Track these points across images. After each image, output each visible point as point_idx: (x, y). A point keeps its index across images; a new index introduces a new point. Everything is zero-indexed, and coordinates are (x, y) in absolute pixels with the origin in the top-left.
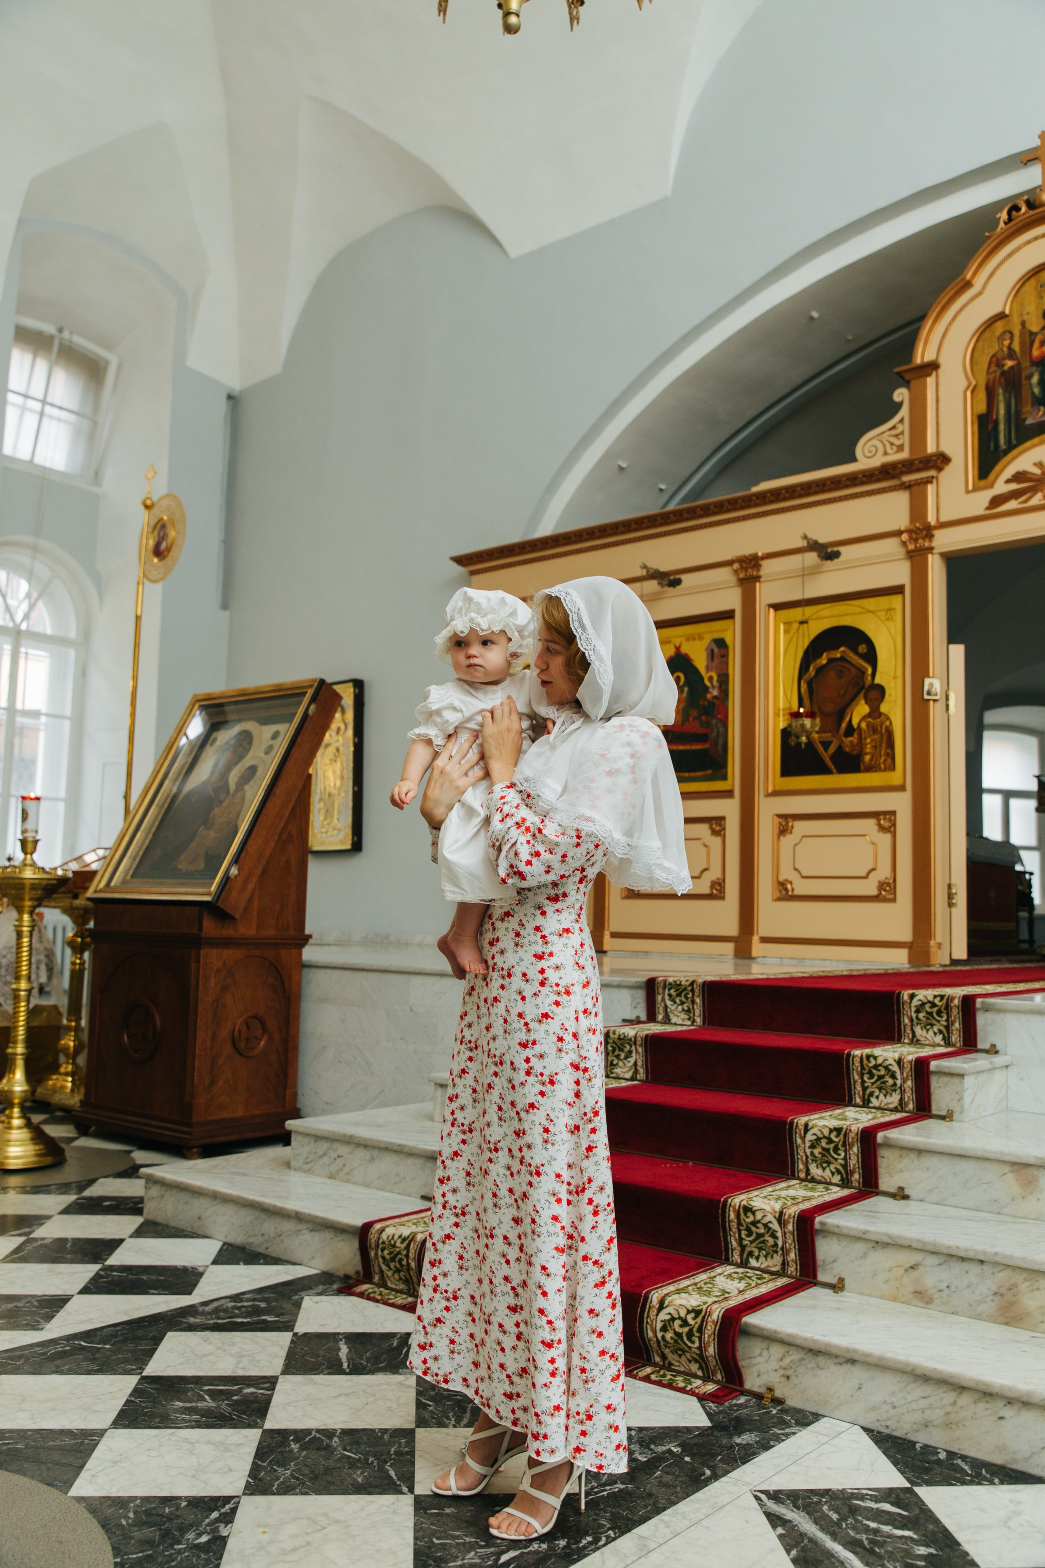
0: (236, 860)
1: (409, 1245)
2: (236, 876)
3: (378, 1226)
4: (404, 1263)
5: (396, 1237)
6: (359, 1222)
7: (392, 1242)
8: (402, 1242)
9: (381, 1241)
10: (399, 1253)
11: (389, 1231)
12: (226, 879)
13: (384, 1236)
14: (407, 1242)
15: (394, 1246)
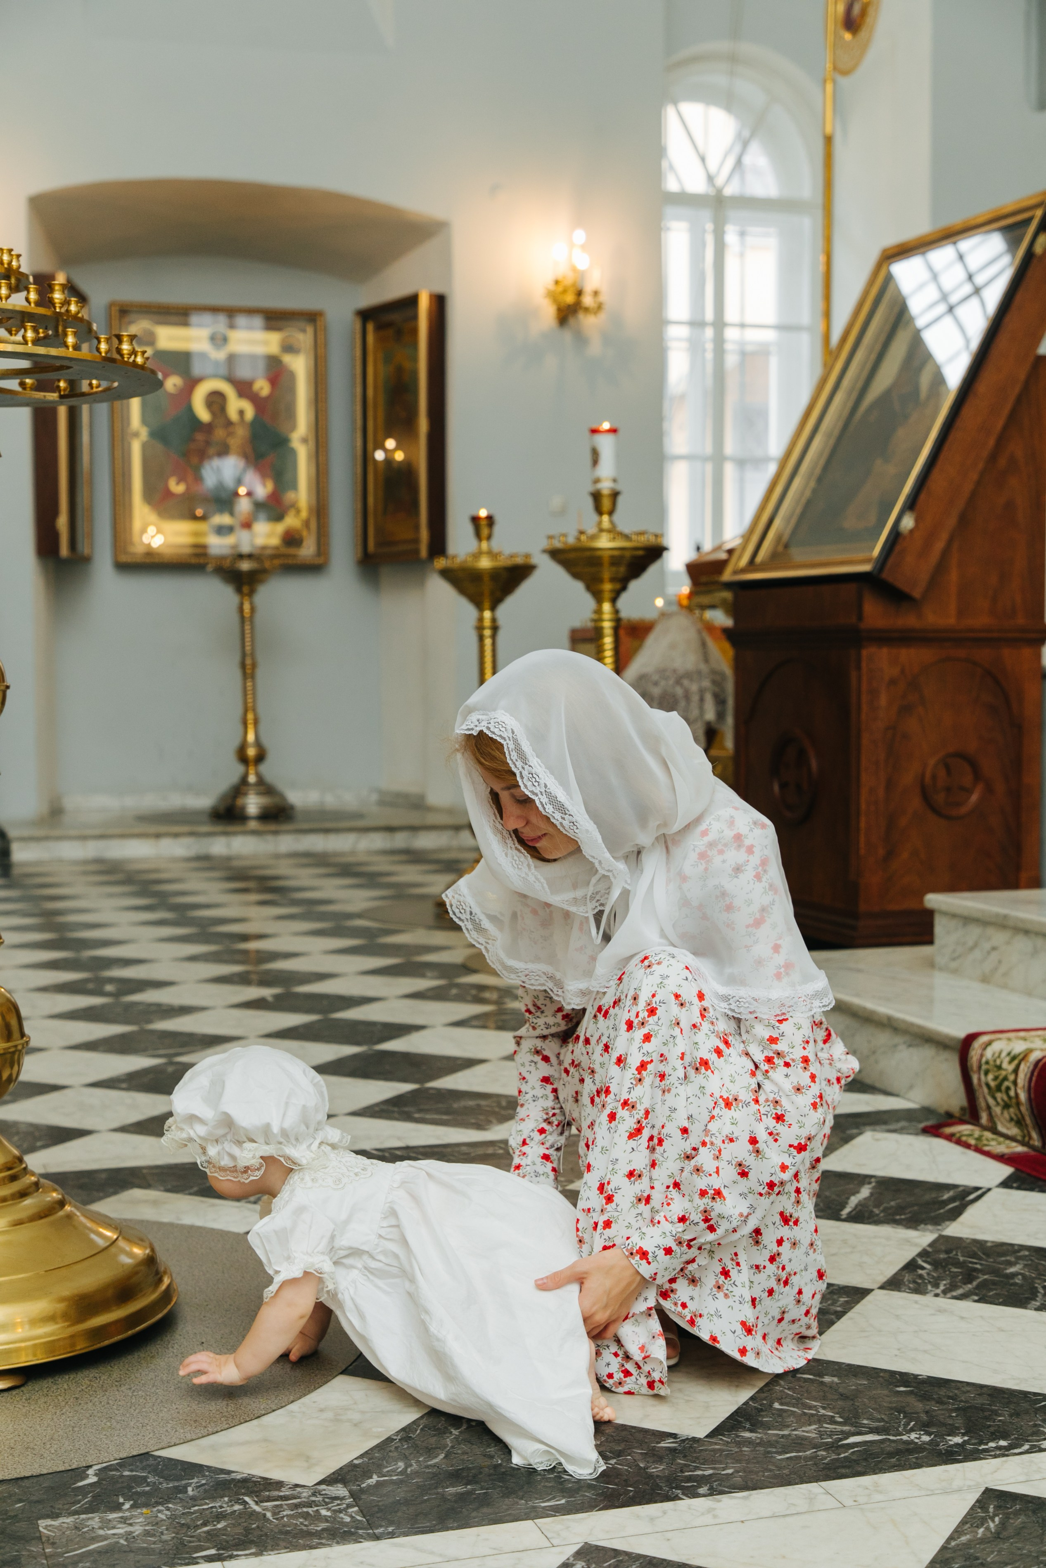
0: (911, 504)
1: (1018, 1066)
2: (912, 531)
3: (984, 1039)
4: (1012, 1093)
5: (1004, 1054)
6: (961, 1033)
7: (998, 1062)
8: (1010, 1062)
9: (984, 1060)
10: (1005, 1079)
11: (996, 1046)
12: (896, 535)
13: (989, 1054)
14: (1016, 1062)
15: (999, 1068)
